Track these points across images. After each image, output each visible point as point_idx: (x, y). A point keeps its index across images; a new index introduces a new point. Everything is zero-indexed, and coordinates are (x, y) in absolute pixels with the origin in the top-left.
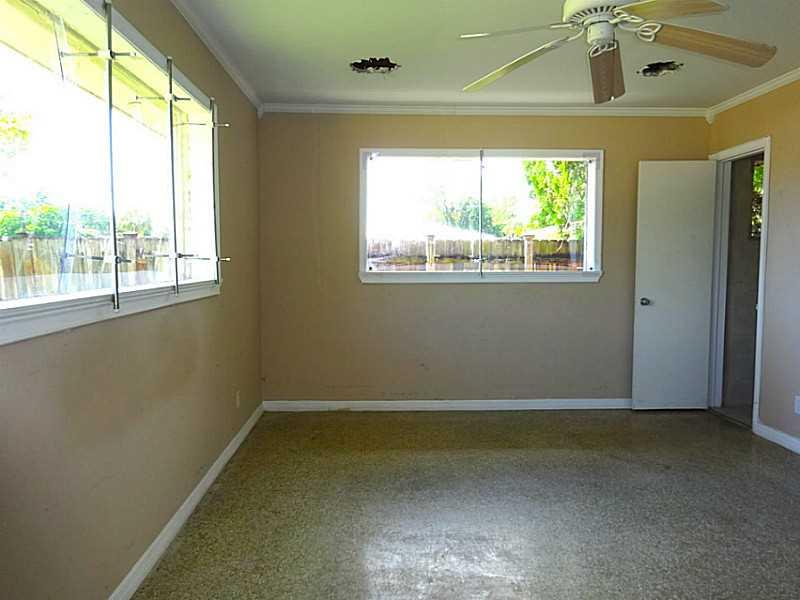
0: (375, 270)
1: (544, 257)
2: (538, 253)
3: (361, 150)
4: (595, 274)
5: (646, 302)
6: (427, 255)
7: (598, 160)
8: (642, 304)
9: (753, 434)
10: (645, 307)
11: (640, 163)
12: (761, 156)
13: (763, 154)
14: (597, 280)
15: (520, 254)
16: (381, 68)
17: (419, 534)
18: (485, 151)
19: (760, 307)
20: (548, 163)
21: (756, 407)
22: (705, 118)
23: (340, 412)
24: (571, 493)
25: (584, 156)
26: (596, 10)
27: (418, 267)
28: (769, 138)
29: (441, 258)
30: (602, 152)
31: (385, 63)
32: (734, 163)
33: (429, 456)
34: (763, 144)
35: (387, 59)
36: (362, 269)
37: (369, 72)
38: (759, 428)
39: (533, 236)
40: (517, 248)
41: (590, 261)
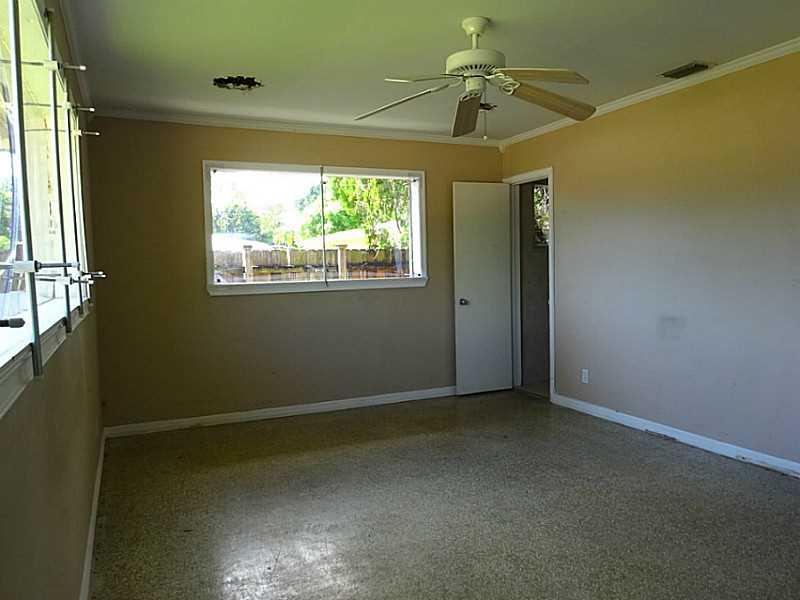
0: (224, 282)
1: (355, 265)
2: (350, 261)
3: (204, 162)
4: (423, 279)
5: (464, 302)
6: (244, 265)
7: (420, 180)
8: (461, 303)
9: (551, 403)
10: (465, 306)
11: (454, 183)
12: (545, 182)
13: (547, 179)
14: (424, 284)
15: (333, 263)
16: (242, 86)
17: (338, 523)
18: (325, 167)
19: (551, 302)
20: (356, 179)
21: (552, 382)
22: (498, 148)
23: (191, 428)
24: (445, 468)
25: (409, 175)
26: (476, 67)
27: (236, 278)
28: (551, 168)
29: (260, 268)
30: (423, 173)
31: (250, 83)
32: (520, 185)
33: (305, 457)
34: (546, 172)
35: (253, 79)
36: (209, 283)
37: (228, 88)
38: (556, 399)
39: (346, 246)
40: (331, 257)
41: (417, 268)
